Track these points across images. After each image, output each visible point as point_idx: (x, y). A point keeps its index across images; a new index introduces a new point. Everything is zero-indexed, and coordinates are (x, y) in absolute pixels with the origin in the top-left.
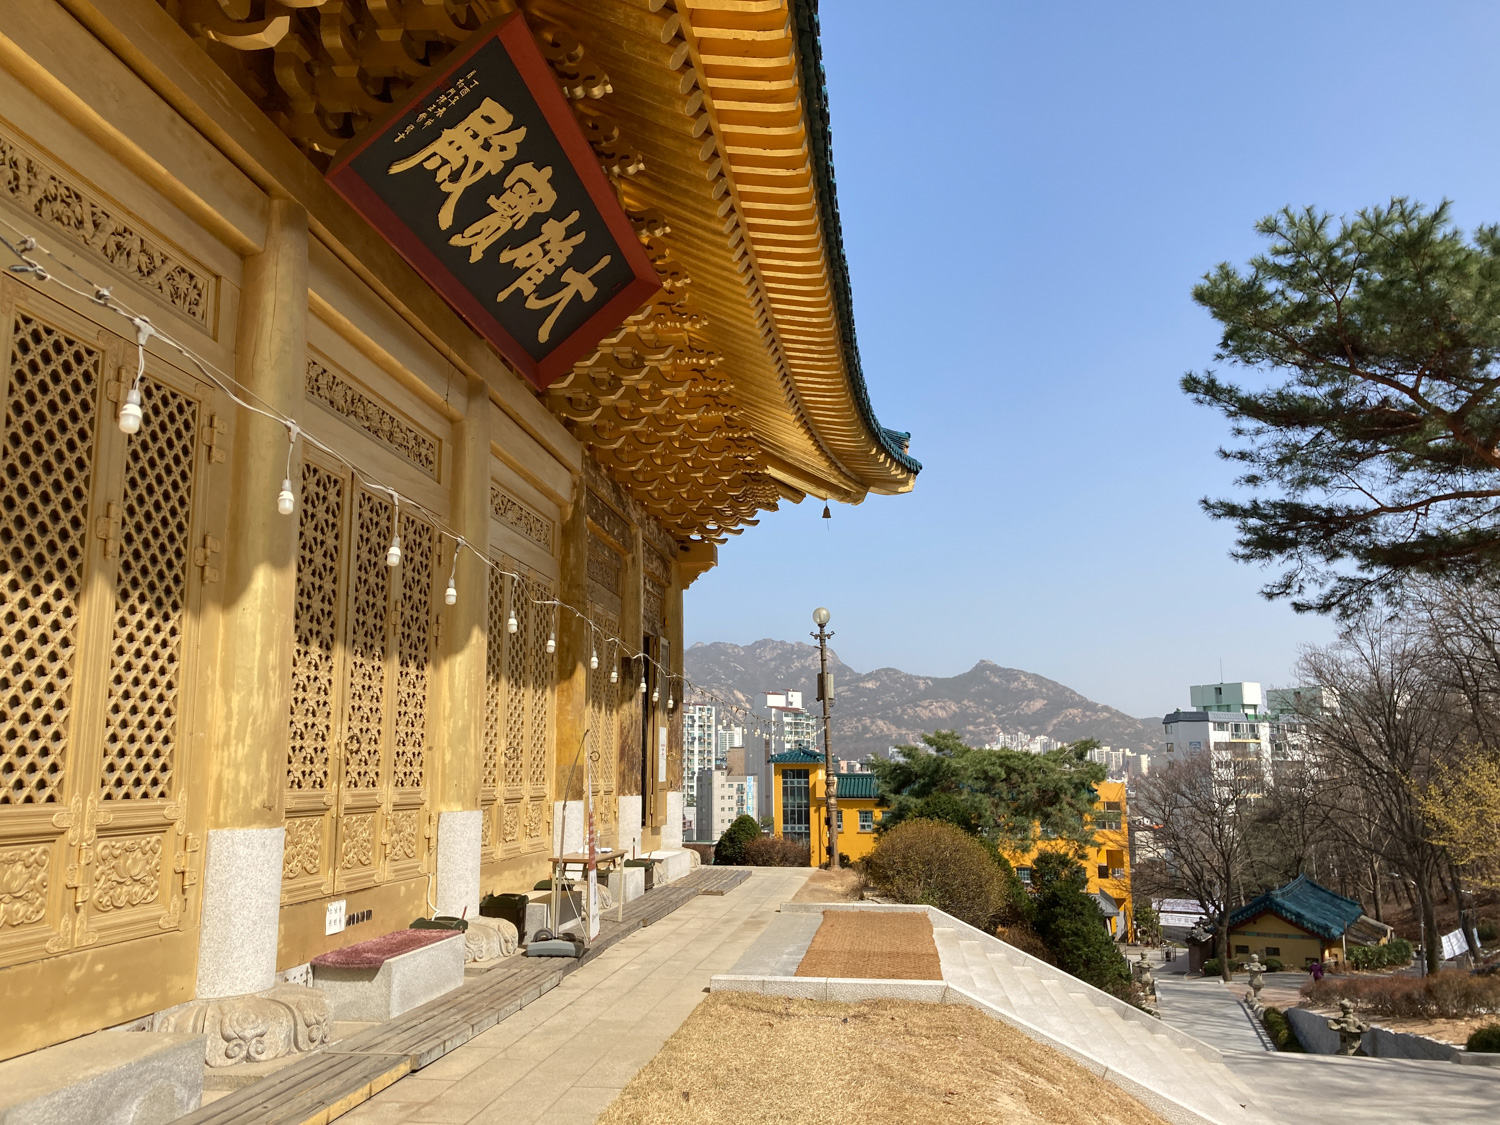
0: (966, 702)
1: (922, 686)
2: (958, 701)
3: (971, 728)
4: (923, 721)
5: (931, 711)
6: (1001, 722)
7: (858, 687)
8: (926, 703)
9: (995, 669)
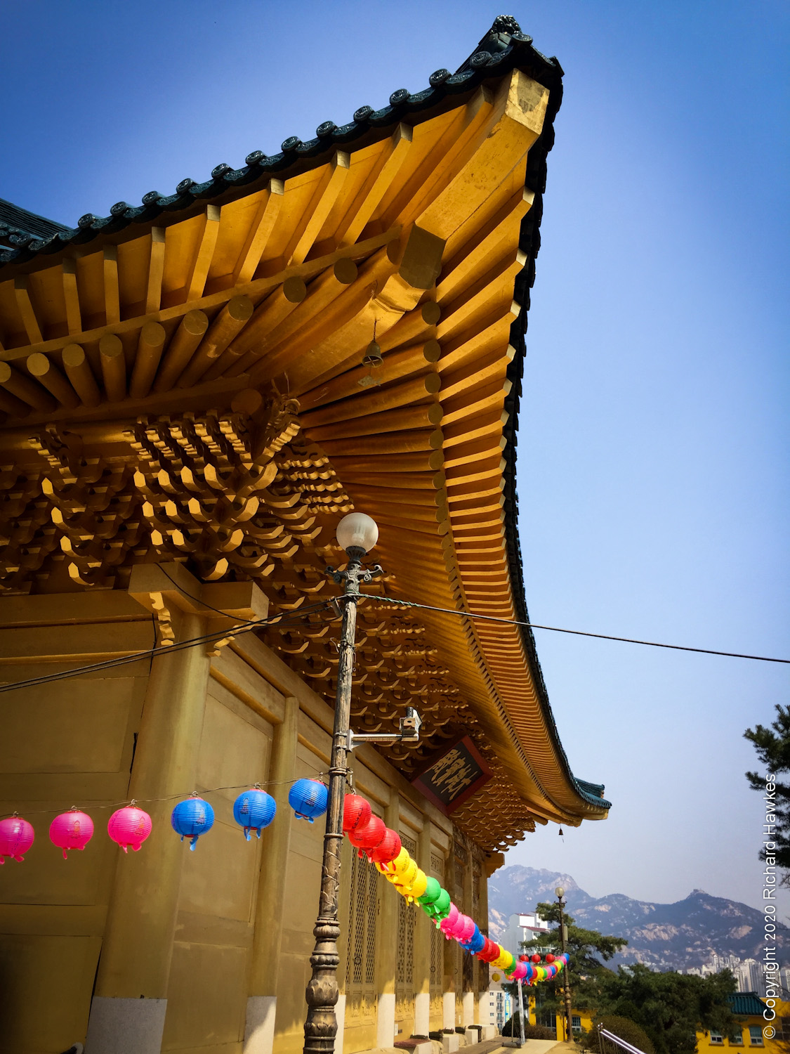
0: (684, 927)
1: (647, 911)
2: (678, 926)
3: (690, 950)
4: (649, 942)
5: (655, 933)
6: (714, 945)
7: (593, 910)
8: (651, 926)
9: (706, 898)
